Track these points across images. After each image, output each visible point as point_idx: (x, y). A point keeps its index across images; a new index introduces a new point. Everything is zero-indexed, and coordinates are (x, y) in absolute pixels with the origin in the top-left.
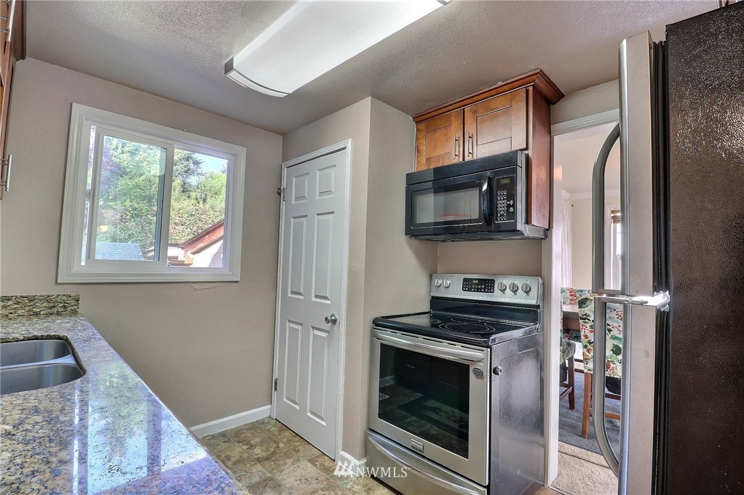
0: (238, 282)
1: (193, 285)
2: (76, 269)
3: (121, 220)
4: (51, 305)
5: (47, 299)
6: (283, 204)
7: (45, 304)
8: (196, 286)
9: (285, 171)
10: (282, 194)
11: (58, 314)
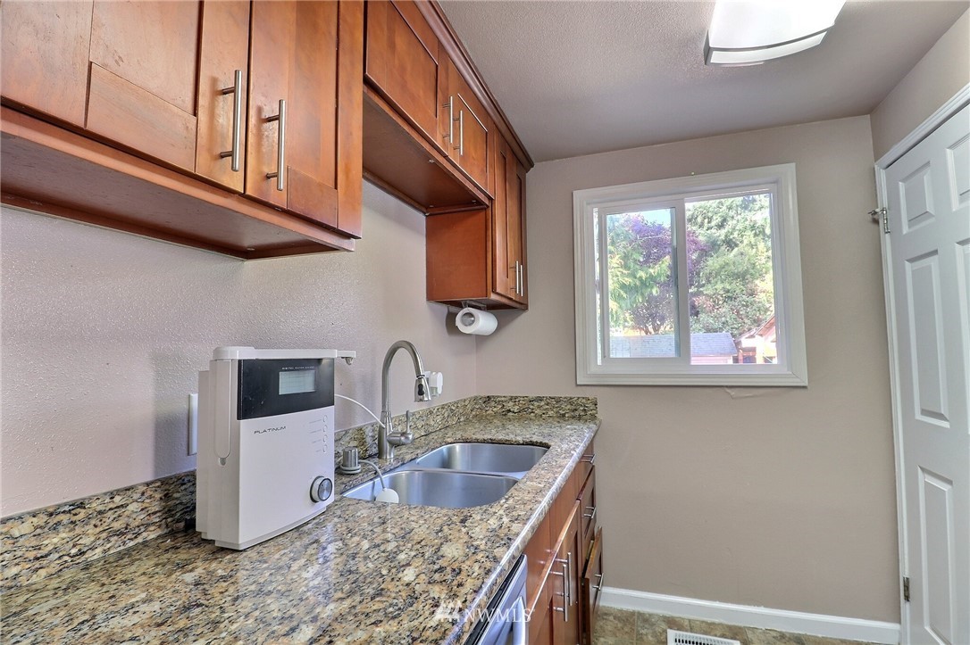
0: (804, 387)
1: (728, 390)
2: (593, 370)
3: (714, 306)
4: (573, 407)
5: (570, 401)
6: (887, 240)
7: (569, 407)
8: (733, 392)
9: (882, 176)
10: (881, 221)
11: (580, 418)
